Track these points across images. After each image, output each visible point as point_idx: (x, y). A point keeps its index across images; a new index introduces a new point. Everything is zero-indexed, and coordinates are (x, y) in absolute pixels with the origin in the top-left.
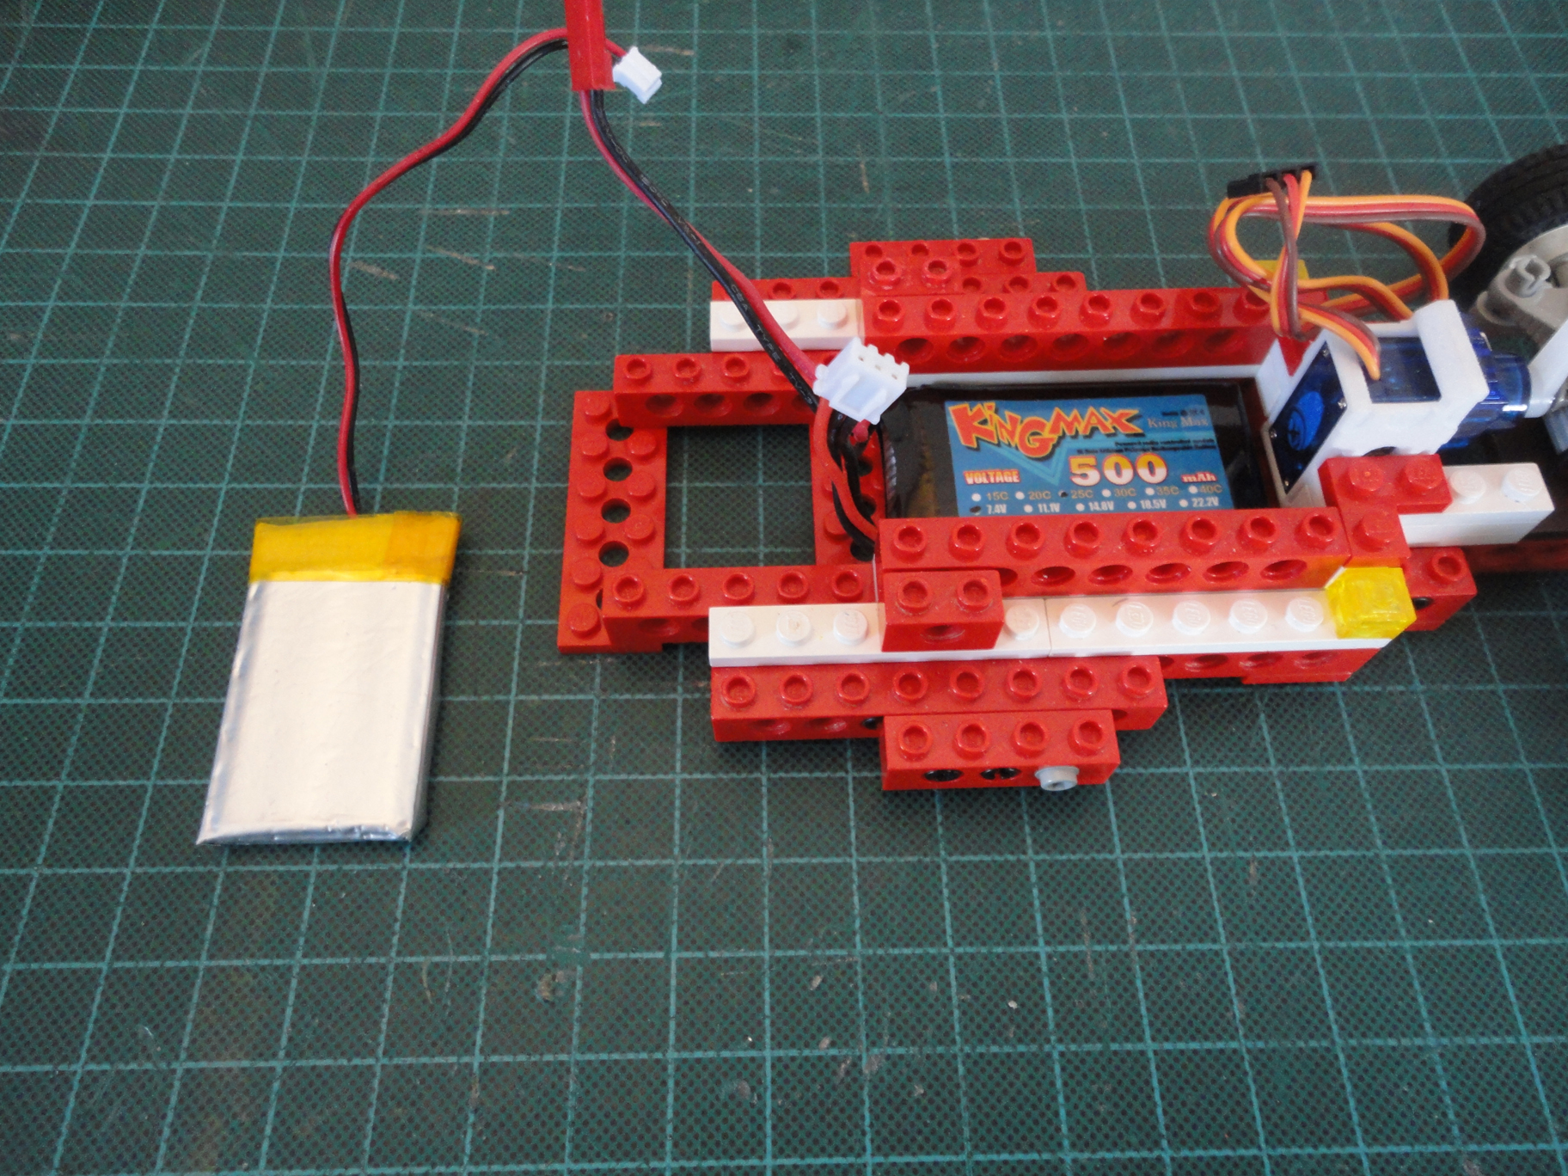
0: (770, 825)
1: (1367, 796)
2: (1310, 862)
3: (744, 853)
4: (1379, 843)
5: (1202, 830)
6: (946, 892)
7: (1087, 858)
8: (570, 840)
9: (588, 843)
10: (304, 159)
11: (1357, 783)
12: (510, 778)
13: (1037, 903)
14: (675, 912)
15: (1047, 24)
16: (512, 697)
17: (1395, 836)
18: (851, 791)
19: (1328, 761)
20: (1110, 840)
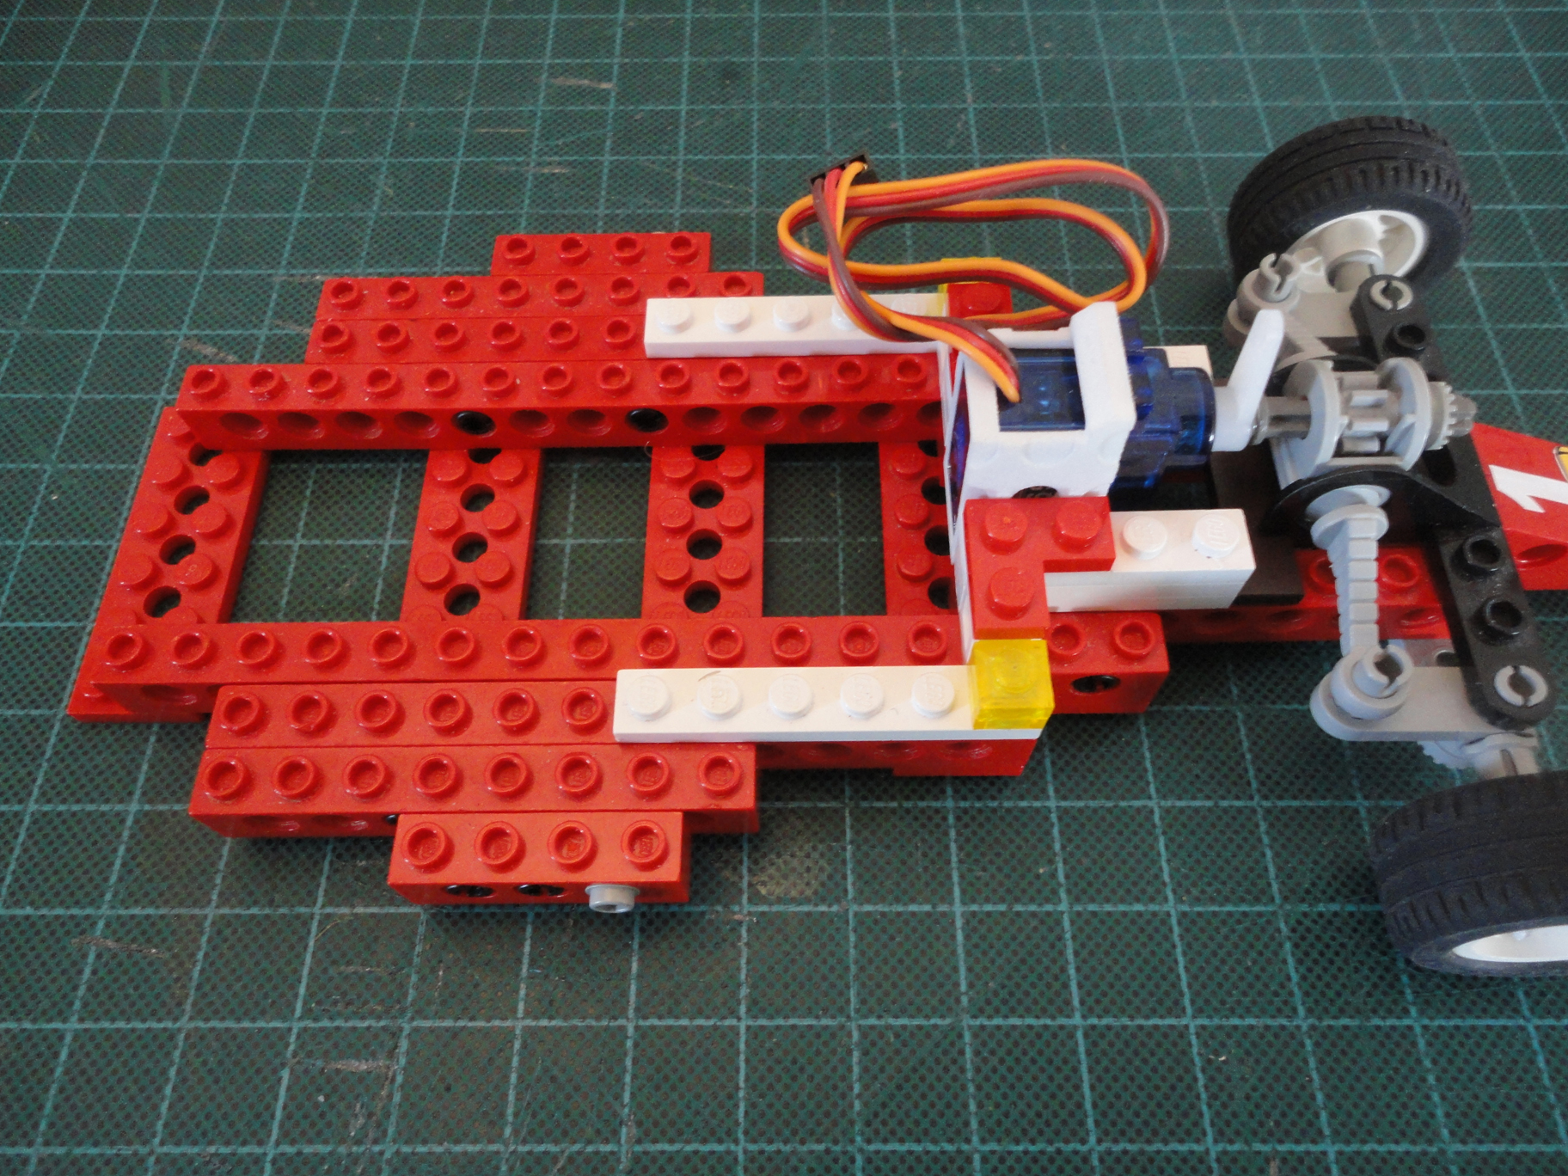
0: (633, 1094)
1: (1427, 1063)
2: (1351, 1160)
3: (596, 1136)
4: (1445, 1133)
5: (1204, 1108)
7: (1050, 1149)
8: (370, 1115)
9: (393, 1119)
10: (144, 216)
11: (1414, 1044)
12: (302, 1024)
15: (1033, 48)
16: (317, 910)
17: (1467, 1124)
18: (742, 1046)
19: (1374, 1011)
20: (1082, 1123)
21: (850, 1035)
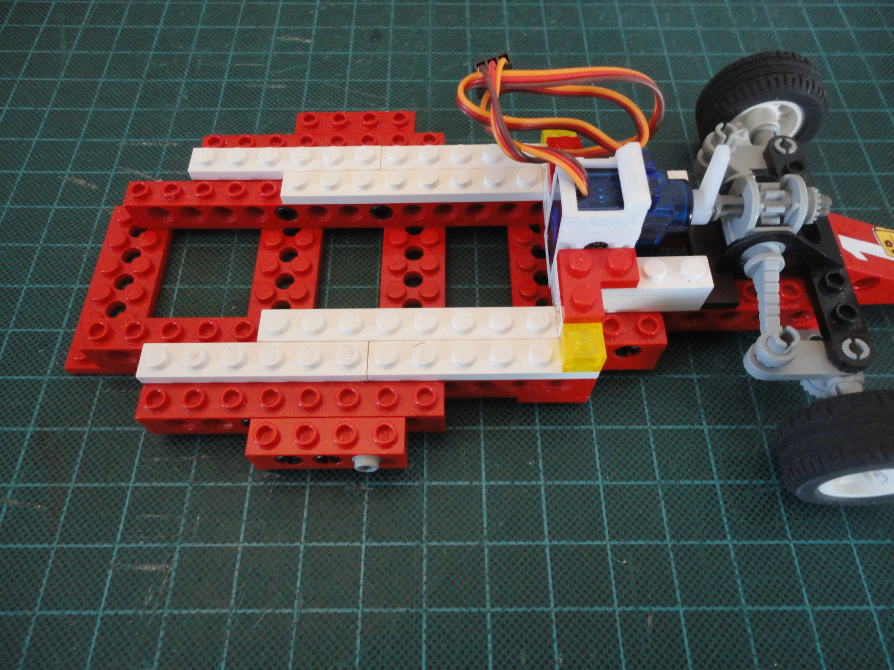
0: (302, 583)
1: (735, 564)
2: (692, 615)
3: (282, 605)
4: (743, 601)
5: (614, 588)
6: (424, 636)
7: (529, 610)
8: (156, 594)
9: (169, 596)
10: (48, 109)
11: (729, 554)
13: (490, 646)
14: (226, 650)
15: (544, 23)
16: (131, 484)
17: (755, 595)
18: (363, 557)
19: (708, 537)
20: (547, 597)
21: (422, 550)
